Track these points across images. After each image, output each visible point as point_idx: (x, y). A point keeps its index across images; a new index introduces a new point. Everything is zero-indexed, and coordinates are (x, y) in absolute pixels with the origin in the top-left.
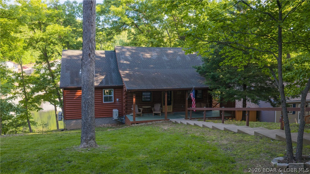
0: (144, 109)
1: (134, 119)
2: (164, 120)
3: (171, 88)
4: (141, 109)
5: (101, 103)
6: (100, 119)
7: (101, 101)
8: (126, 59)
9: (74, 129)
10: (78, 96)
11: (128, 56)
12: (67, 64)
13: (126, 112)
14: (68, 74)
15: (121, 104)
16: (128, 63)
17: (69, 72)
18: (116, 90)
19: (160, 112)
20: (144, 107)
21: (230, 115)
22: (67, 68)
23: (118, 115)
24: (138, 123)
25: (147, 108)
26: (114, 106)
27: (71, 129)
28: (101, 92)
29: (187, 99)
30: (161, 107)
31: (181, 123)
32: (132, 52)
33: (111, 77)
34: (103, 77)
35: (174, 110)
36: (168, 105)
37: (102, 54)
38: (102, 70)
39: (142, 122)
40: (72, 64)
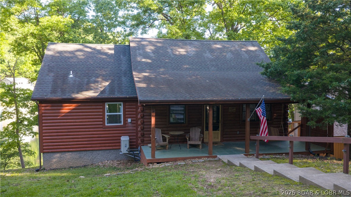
0: (172, 136)
1: (153, 155)
2: (208, 157)
3: (220, 99)
4: (167, 136)
5: (101, 126)
6: (100, 152)
7: (101, 123)
8: (146, 56)
9: (56, 168)
10: (63, 114)
11: (149, 51)
12: (51, 63)
13: (143, 141)
14: (50, 77)
15: (135, 128)
16: (149, 61)
17: (52, 74)
18: (127, 104)
19: (200, 143)
20: (172, 133)
21: (324, 149)
22: (51, 69)
23: (128, 147)
24: (160, 163)
25: (178, 136)
26: (123, 131)
27: (52, 168)
28: (101, 107)
29: (248, 119)
30: (202, 132)
31: (241, 165)
32: (156, 46)
33: (120, 83)
34: (107, 84)
35: (224, 139)
36: (213, 130)
37: (110, 49)
38: (107, 73)
39: (167, 161)
40: (59, 63)
